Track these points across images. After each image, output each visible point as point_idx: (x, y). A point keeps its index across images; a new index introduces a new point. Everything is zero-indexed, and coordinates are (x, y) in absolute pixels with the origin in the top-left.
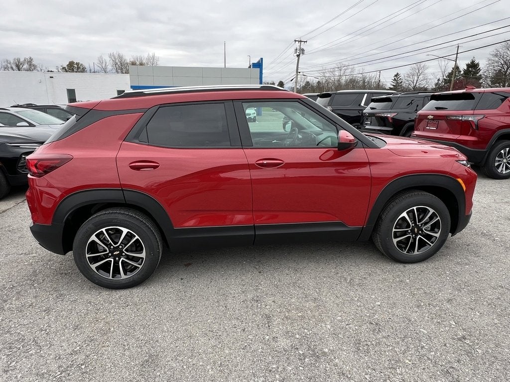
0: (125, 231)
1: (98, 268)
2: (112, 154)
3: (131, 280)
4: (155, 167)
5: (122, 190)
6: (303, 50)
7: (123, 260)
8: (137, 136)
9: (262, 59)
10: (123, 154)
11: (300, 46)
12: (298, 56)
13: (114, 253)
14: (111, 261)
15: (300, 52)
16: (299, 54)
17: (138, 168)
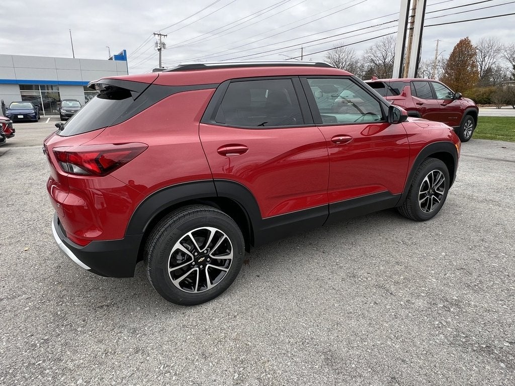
0: (213, 230)
1: (182, 284)
2: (193, 139)
3: (219, 288)
4: (241, 152)
5: (214, 181)
6: (164, 44)
7: (209, 267)
8: (213, 117)
9: (125, 51)
10: (206, 138)
11: (161, 40)
12: (160, 50)
13: (199, 261)
14: (197, 270)
15: (161, 47)
16: (161, 49)
17: (223, 153)
